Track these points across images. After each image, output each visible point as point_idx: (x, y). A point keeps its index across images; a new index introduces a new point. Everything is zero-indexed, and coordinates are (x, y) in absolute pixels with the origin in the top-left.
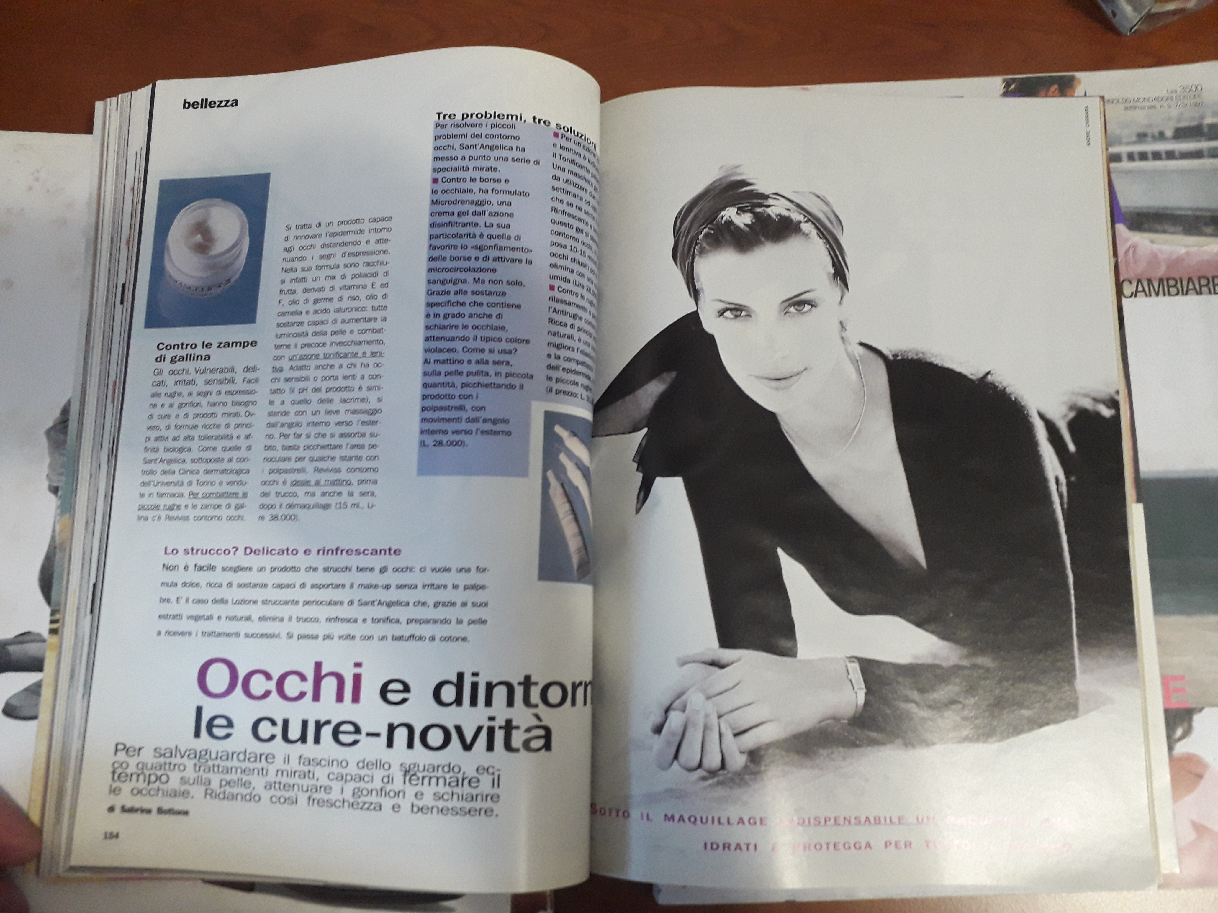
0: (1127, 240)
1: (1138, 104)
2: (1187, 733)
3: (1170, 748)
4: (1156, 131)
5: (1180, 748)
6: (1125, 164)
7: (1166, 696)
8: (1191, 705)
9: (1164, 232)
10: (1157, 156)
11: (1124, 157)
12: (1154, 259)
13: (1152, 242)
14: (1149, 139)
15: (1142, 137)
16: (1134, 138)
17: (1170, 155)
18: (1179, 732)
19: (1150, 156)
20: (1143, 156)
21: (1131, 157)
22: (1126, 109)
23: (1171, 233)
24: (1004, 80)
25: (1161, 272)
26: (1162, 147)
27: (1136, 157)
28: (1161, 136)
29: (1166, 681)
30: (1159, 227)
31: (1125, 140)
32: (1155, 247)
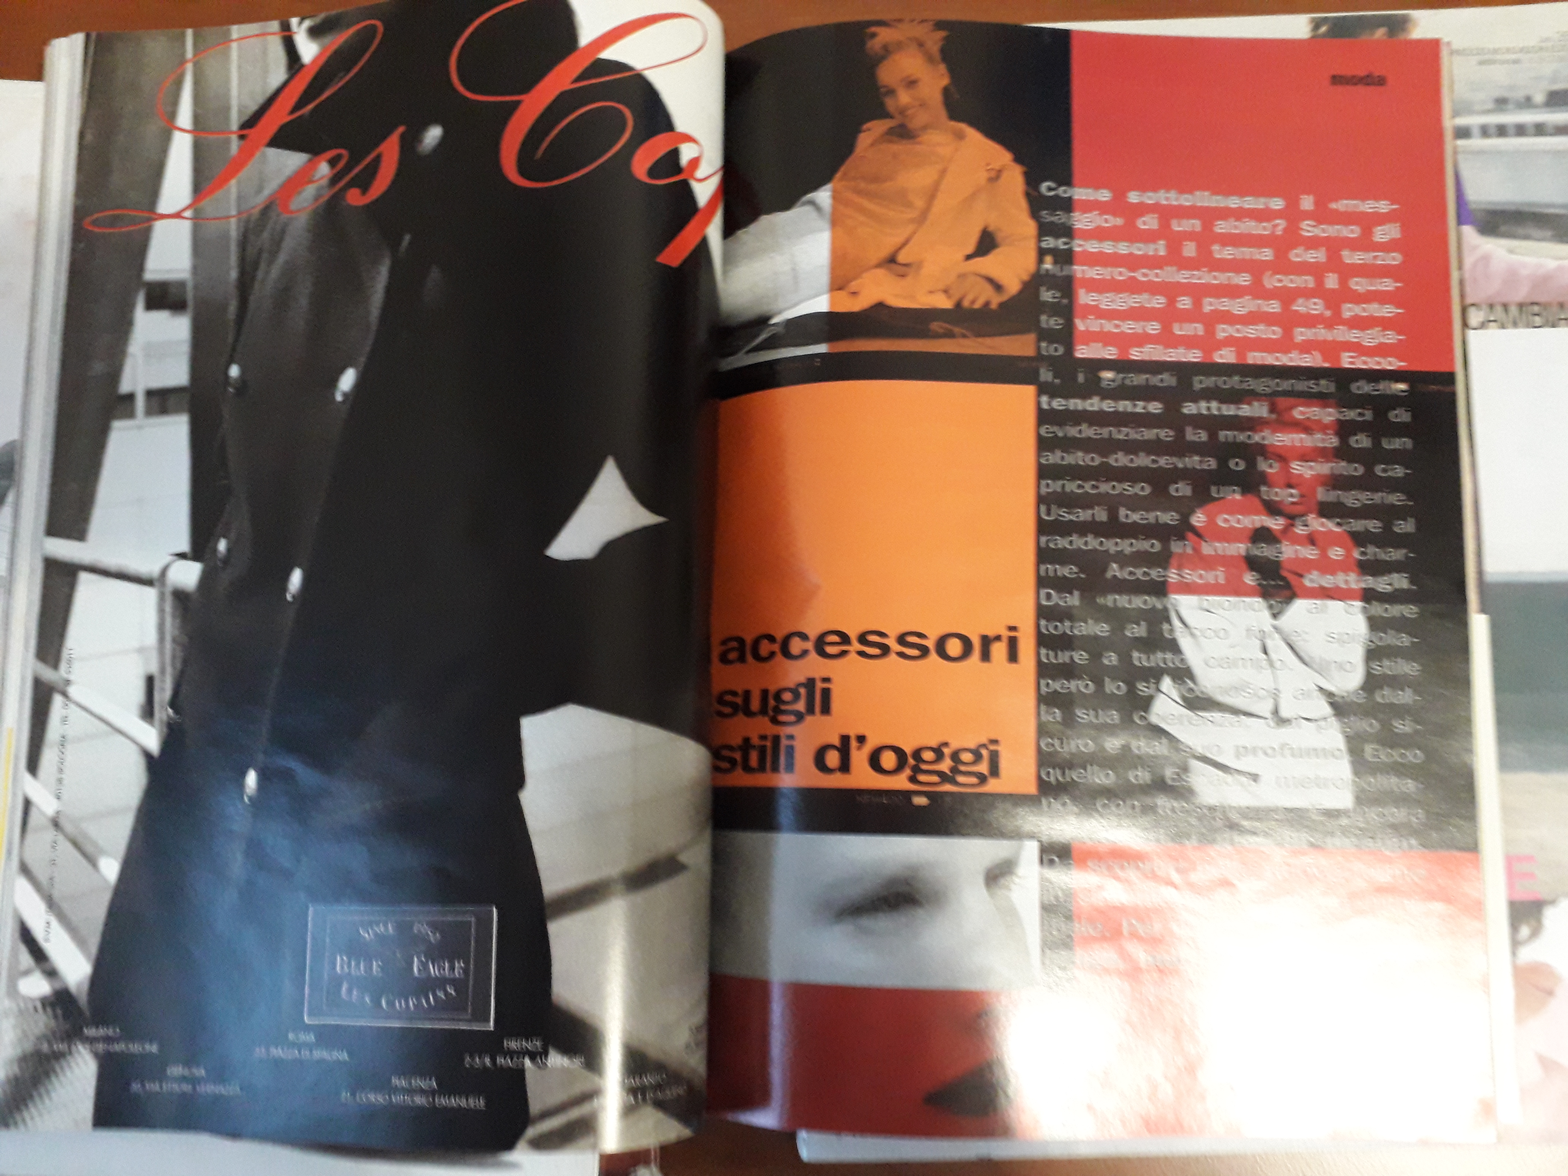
0: (1475, 248)
1: (1498, 57)
2: (1536, 932)
3: (1514, 953)
4: (1520, 94)
5: (1527, 954)
6: (1476, 142)
7: (1511, 885)
8: (1543, 893)
9: (1527, 237)
10: (1521, 130)
11: (1476, 131)
12: (1512, 277)
13: (1511, 251)
14: (1510, 106)
15: (1501, 103)
16: (1490, 106)
17: (1540, 130)
18: (1525, 931)
19: (1512, 131)
20: (1502, 131)
21: (1485, 131)
22: (1481, 63)
23: (1539, 240)
24: (1313, 20)
25: (1521, 294)
26: (1528, 118)
27: (1492, 131)
28: (1527, 103)
29: (1510, 861)
30: (1521, 231)
31: (1477, 107)
32: (1514, 257)
